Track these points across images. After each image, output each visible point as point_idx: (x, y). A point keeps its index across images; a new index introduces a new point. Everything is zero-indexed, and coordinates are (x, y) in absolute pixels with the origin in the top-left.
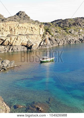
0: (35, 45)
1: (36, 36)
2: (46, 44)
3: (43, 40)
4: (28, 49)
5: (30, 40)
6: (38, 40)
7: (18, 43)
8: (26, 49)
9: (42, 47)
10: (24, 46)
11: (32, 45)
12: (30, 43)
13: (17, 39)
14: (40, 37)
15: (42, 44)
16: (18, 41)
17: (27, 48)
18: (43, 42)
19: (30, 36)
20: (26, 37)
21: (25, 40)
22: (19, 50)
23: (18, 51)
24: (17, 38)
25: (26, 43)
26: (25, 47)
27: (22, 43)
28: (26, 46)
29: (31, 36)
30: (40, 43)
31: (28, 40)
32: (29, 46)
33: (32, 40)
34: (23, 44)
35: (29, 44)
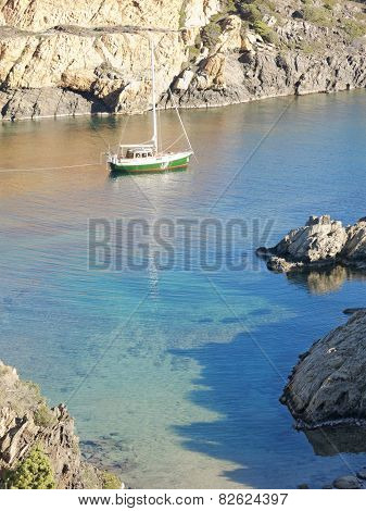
0: (135, 86)
1: (155, 38)
2: (210, 83)
3: (193, 61)
4: (94, 110)
5: (110, 57)
6: (162, 59)
7: (43, 77)
8: (84, 109)
9: (185, 98)
10: (75, 91)
11: (120, 91)
12: (109, 76)
13: (36, 54)
14: (179, 46)
15: (183, 85)
16: (39, 66)
17: (90, 104)
18: (189, 75)
19: (114, 36)
20: (90, 41)
21: (82, 61)
22: (45, 114)
23: (36, 117)
24: (38, 46)
25: (85, 79)
26: (82, 100)
27: (63, 76)
28: (88, 94)
29: (121, 37)
30: (176, 79)
31: (101, 61)
32: (105, 93)
33: (128, 58)
34: (69, 80)
35: (105, 79)
